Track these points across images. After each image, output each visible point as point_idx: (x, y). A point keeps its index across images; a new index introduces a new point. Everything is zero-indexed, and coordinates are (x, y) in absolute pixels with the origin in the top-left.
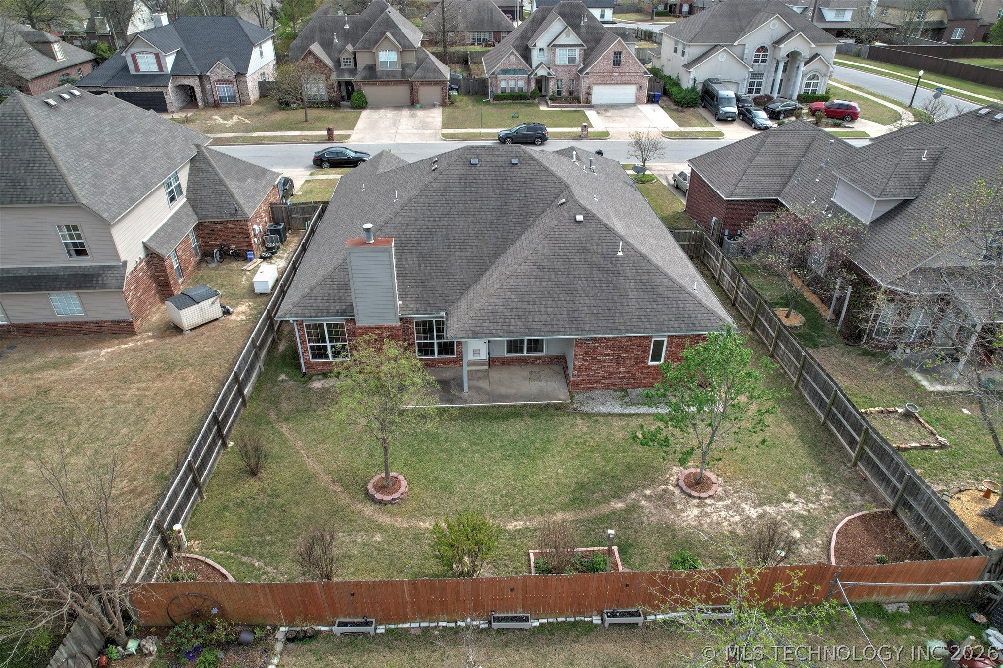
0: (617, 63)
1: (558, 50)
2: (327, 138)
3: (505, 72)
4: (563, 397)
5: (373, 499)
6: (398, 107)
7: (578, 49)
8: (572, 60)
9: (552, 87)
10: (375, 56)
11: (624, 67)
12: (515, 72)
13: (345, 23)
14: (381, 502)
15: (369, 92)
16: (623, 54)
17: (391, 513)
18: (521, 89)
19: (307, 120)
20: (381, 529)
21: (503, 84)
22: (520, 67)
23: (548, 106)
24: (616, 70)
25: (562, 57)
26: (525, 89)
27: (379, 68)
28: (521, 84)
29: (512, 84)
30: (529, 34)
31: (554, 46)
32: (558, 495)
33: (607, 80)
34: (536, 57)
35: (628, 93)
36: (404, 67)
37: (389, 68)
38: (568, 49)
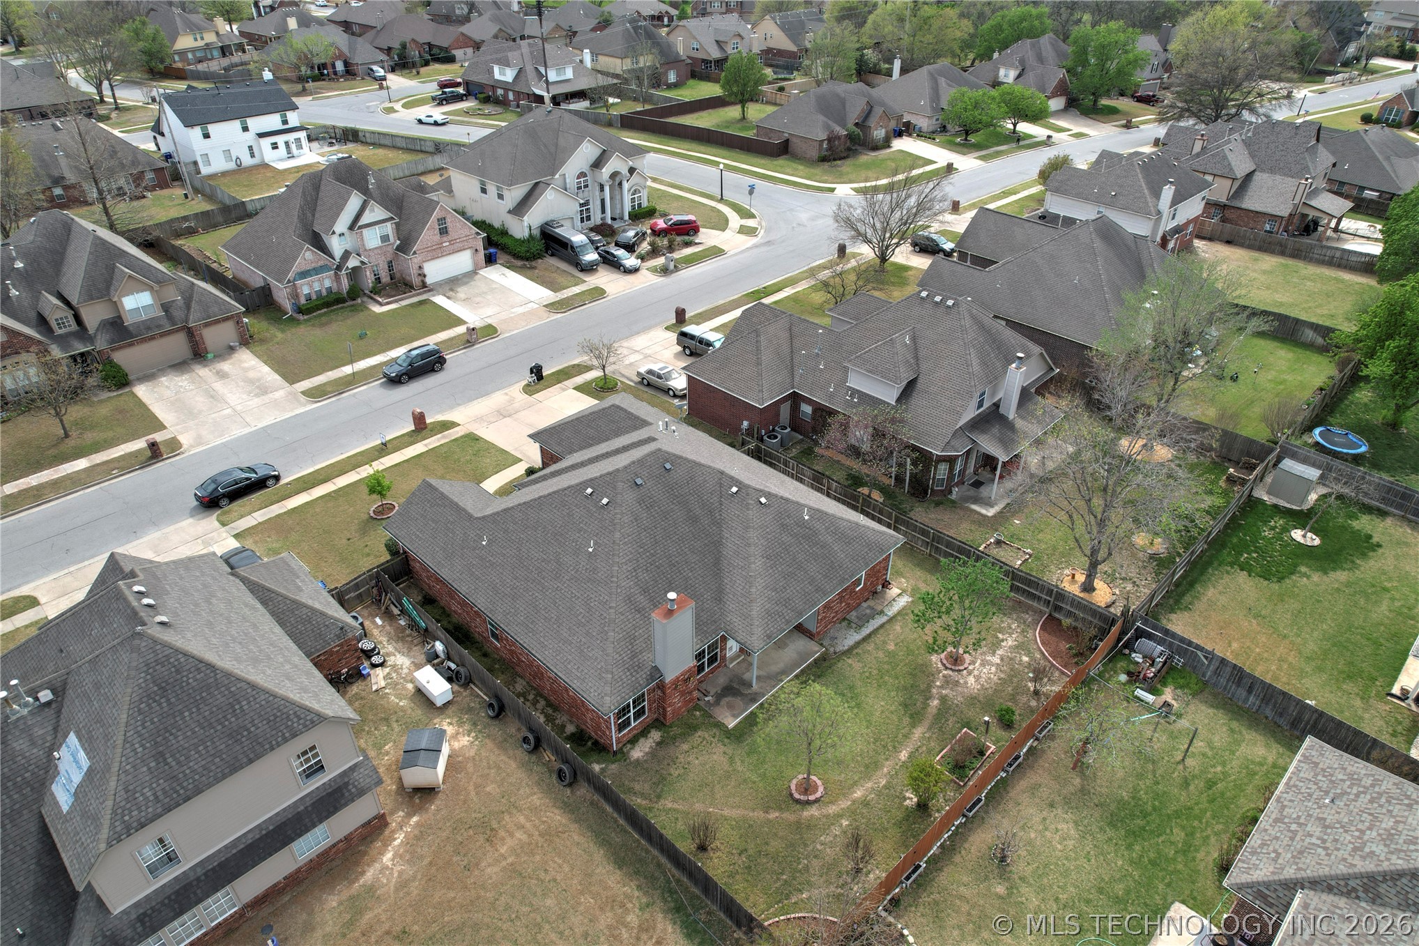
0: (444, 231)
1: (365, 231)
2: (149, 453)
3: (304, 274)
4: (817, 649)
5: (808, 803)
6: (180, 366)
7: (389, 224)
8: (385, 238)
9: (368, 280)
10: (116, 306)
11: (453, 234)
12: (317, 271)
13: (13, 260)
14: (817, 801)
15: (124, 358)
16: (448, 220)
17: (832, 802)
18: (329, 290)
19: (67, 436)
20: (839, 816)
21: (306, 290)
22: (321, 263)
23: (381, 304)
24: (445, 239)
25: (372, 239)
26: (335, 289)
27: (129, 321)
28: (327, 283)
29: (317, 287)
30: (309, 215)
31: (360, 227)
32: (900, 720)
33: (437, 252)
34: (337, 246)
35: (462, 261)
36: (166, 307)
37: (144, 317)
38: (377, 227)
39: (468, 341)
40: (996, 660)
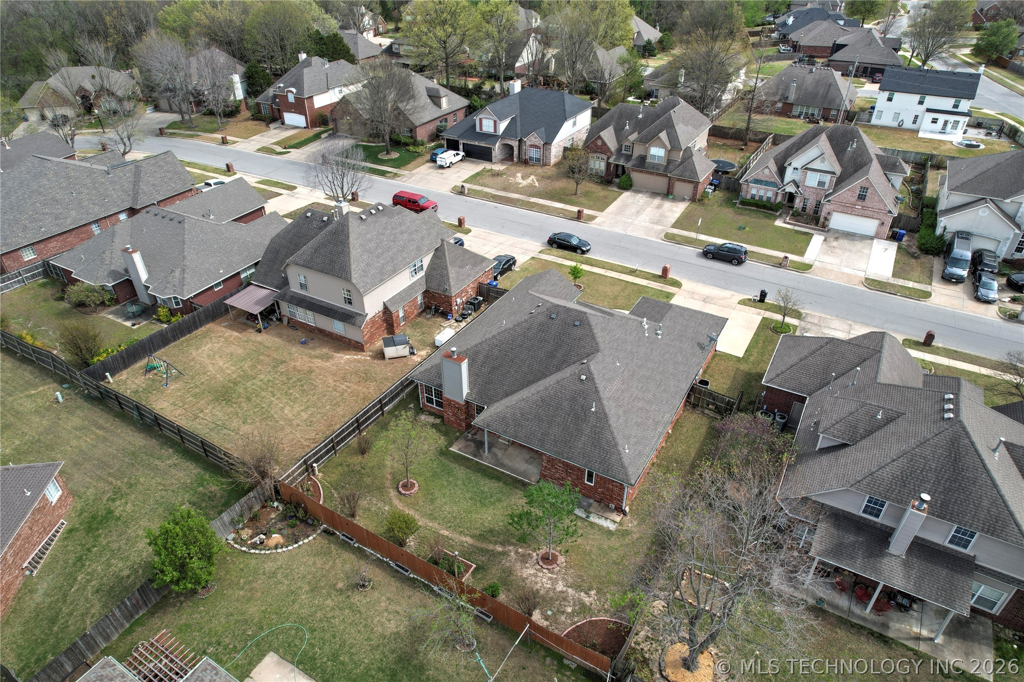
0: (862, 197)
1: (809, 173)
2: (576, 216)
3: (757, 181)
4: (533, 480)
5: (398, 488)
6: (654, 194)
7: (829, 176)
8: (821, 184)
9: (798, 203)
10: (647, 150)
11: (868, 202)
12: (767, 183)
13: (639, 113)
14: (400, 492)
15: (636, 177)
16: (869, 190)
17: (400, 500)
18: (769, 199)
19: (576, 194)
20: (391, 504)
21: (754, 192)
22: (772, 180)
23: (785, 222)
24: (860, 203)
25: (812, 180)
26: (772, 200)
27: (649, 160)
28: (770, 194)
29: (762, 193)
31: (807, 169)
32: (477, 529)
33: (848, 209)
34: (789, 175)
35: (869, 226)
36: (669, 162)
37: (656, 162)
38: (819, 174)
39: (780, 264)
40: (560, 587)
